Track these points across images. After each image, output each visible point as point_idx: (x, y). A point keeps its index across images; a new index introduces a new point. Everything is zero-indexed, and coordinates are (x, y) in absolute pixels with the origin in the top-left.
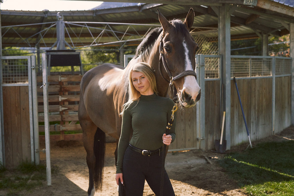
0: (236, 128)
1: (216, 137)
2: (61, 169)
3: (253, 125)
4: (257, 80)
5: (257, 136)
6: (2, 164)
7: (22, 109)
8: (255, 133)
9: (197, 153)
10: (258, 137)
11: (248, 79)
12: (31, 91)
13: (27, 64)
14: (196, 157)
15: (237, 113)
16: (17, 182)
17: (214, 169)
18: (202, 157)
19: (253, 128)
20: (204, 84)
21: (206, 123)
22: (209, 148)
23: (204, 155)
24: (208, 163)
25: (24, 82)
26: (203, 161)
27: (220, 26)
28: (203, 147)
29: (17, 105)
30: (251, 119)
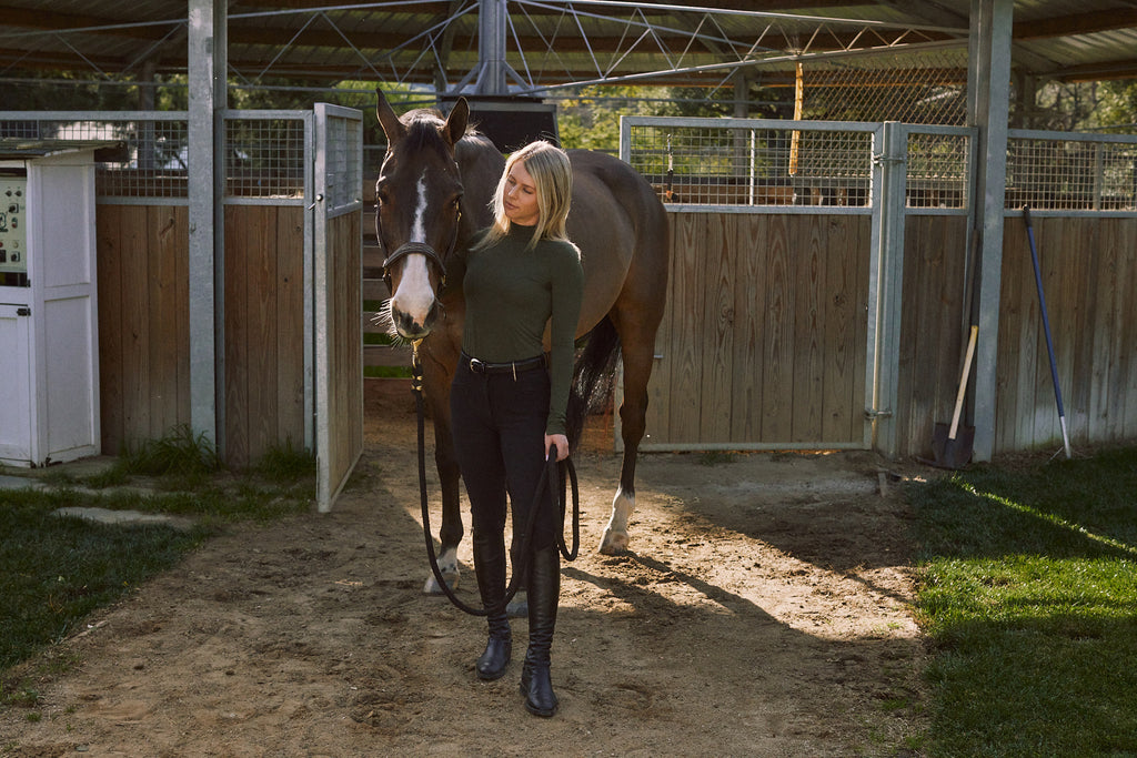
0: (1024, 388)
1: (942, 412)
2: (386, 476)
3: (1101, 384)
4: (1125, 224)
5: (1114, 427)
6: (214, 449)
7: (280, 281)
8: (1106, 415)
9: (859, 462)
10: (1118, 431)
11: (1087, 220)
12: (310, 224)
13: (301, 134)
14: (851, 474)
15: (1031, 333)
16: (239, 499)
17: (878, 509)
18: (872, 475)
19: (1099, 394)
20: (902, 225)
21: (902, 363)
22: (912, 450)
23: (880, 469)
24: (878, 492)
25: (292, 193)
26: (865, 486)
27: (978, 24)
28: (889, 446)
29: (266, 268)
30: (1091, 363)
